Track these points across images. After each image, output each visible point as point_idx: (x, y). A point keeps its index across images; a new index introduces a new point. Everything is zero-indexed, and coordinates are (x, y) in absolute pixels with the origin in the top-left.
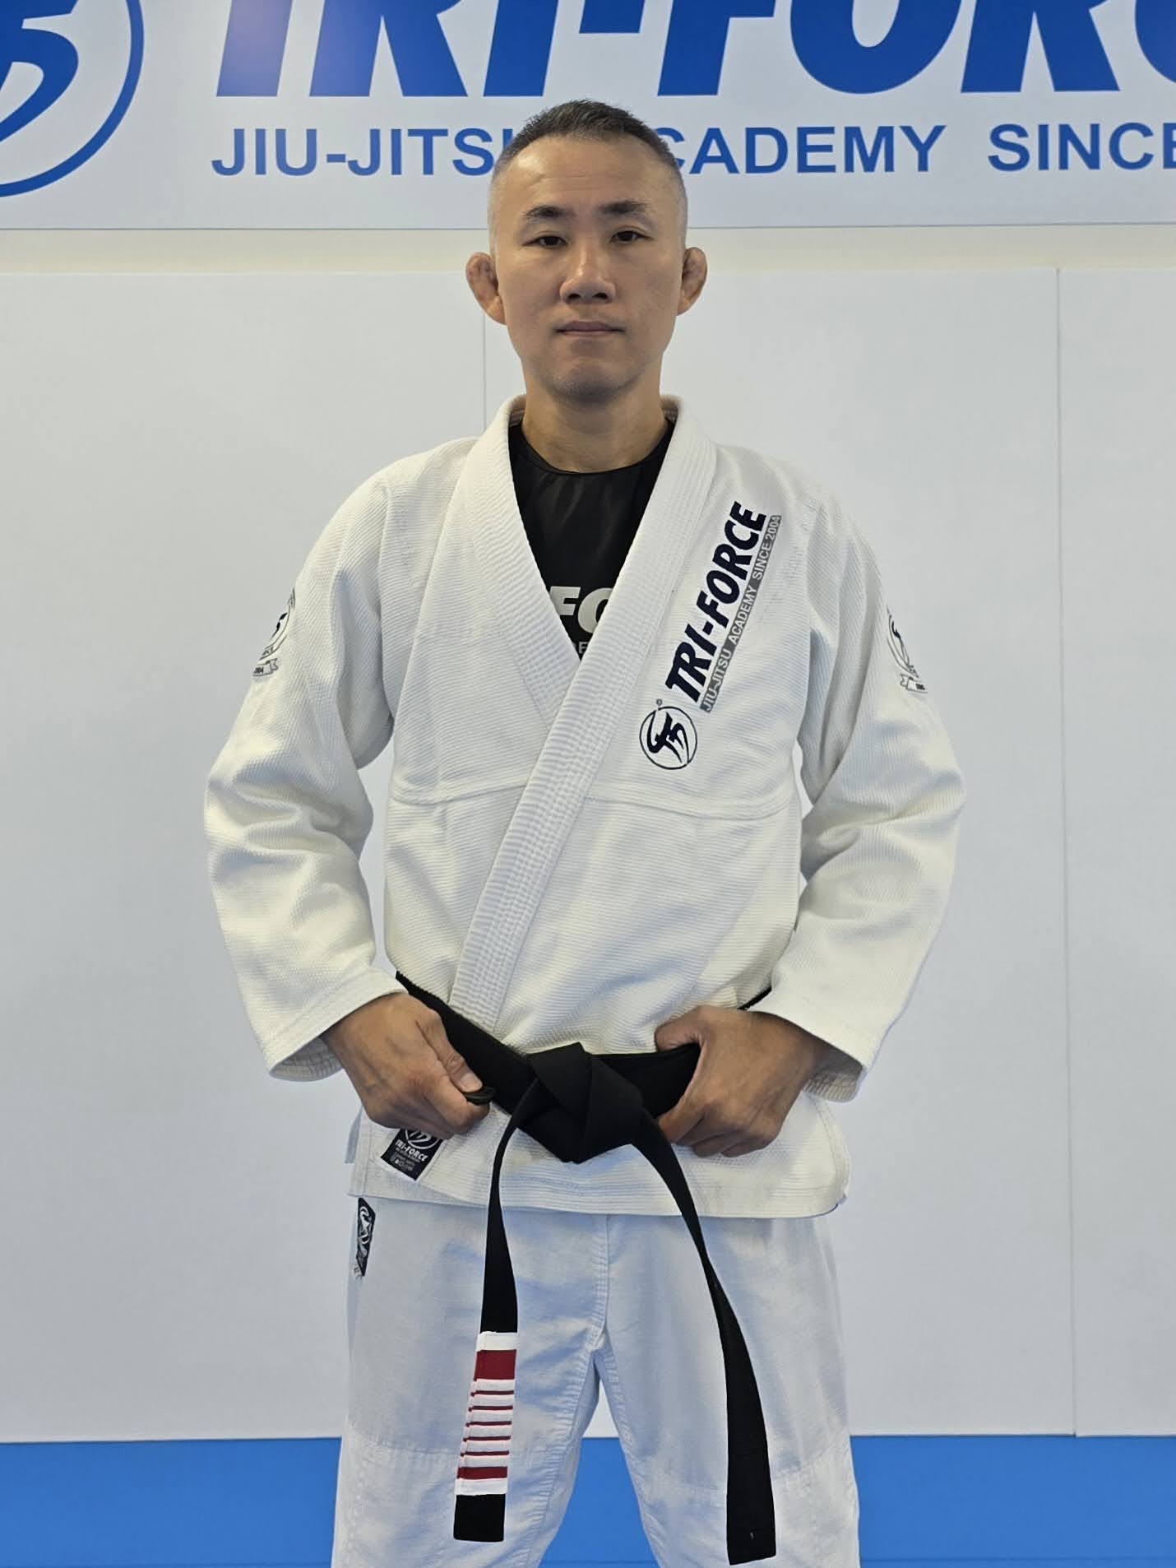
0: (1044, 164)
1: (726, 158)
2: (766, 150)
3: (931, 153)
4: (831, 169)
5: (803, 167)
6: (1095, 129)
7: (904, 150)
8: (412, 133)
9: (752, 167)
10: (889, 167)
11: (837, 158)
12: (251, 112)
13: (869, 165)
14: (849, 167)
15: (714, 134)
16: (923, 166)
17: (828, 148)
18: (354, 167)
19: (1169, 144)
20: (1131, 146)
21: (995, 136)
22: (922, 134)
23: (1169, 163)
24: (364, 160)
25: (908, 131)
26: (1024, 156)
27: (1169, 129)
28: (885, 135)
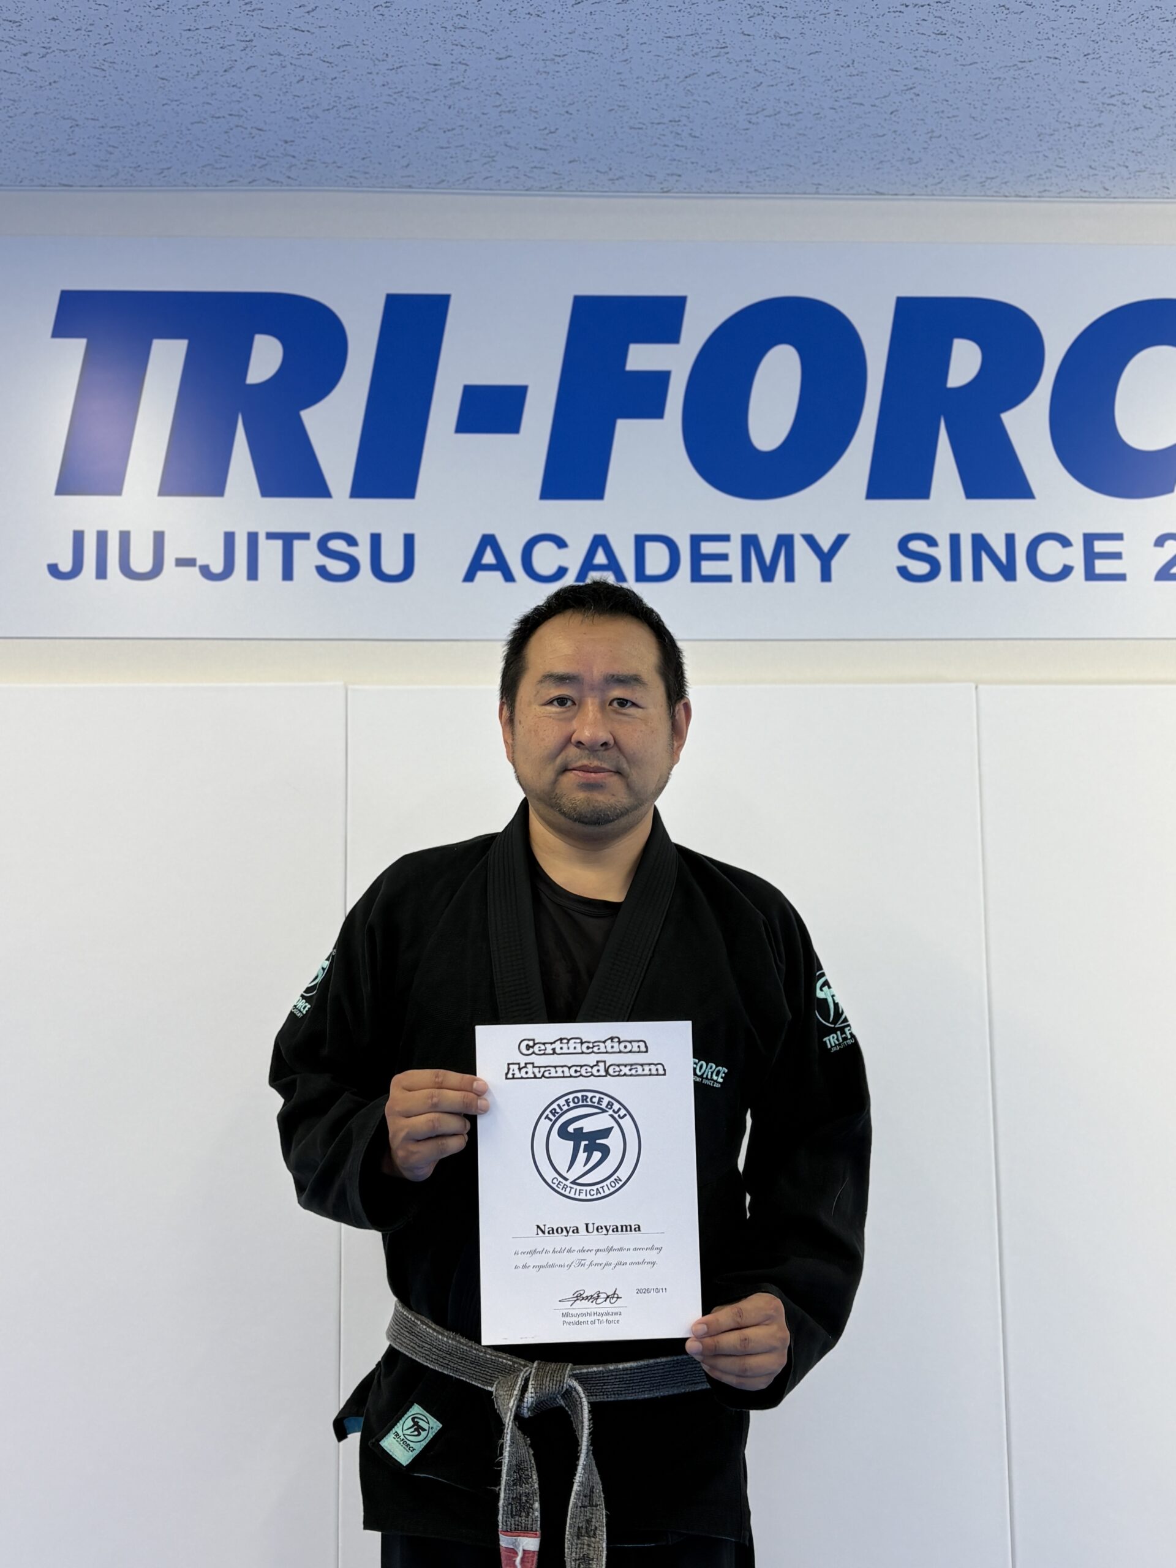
0: (956, 576)
1: (614, 565)
3: (835, 564)
4: (727, 579)
5: (697, 576)
6: (1010, 539)
7: (806, 561)
8: (270, 536)
9: (642, 576)
10: (790, 577)
11: (733, 566)
12: (93, 512)
13: (768, 575)
14: (747, 577)
15: (600, 541)
16: (826, 576)
17: (724, 557)
18: (206, 572)
19: (1090, 556)
20: (1050, 557)
21: (903, 545)
22: (826, 545)
23: (1091, 575)
24: (217, 567)
25: (810, 540)
26: (935, 567)
27: (1089, 539)
28: (785, 542)
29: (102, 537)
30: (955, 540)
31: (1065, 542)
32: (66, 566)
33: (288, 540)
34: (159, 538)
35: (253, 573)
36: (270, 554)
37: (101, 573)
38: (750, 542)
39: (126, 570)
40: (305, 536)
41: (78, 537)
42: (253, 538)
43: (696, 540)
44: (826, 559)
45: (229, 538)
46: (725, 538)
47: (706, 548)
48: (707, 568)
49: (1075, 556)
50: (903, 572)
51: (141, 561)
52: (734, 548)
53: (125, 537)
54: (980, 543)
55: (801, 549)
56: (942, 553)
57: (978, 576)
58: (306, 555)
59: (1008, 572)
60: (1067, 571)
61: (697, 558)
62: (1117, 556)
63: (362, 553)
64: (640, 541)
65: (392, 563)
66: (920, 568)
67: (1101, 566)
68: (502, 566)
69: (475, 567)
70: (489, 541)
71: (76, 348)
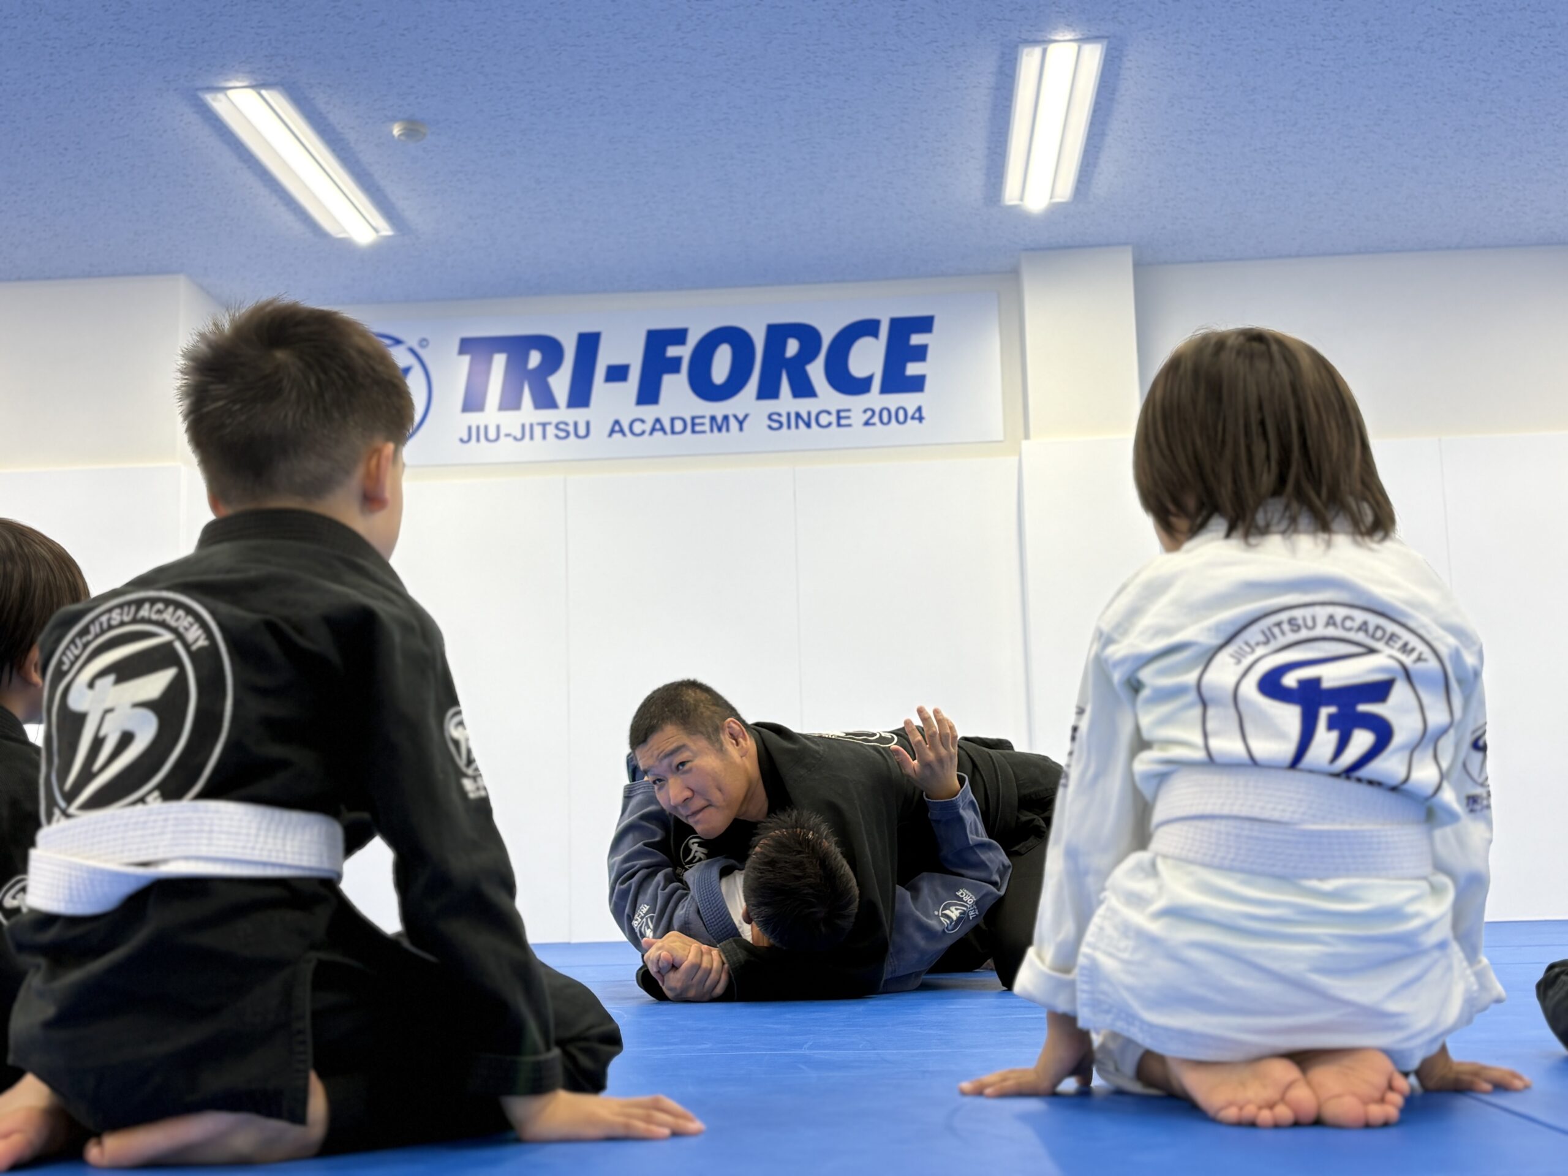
0: (789, 427)
1: (663, 429)
2: (679, 426)
3: (745, 425)
4: (703, 432)
5: (693, 431)
6: (809, 414)
7: (733, 424)
8: (538, 424)
9: (673, 432)
10: (728, 430)
11: (707, 428)
12: (474, 419)
13: (720, 429)
14: (712, 430)
15: (658, 420)
16: (741, 429)
17: (702, 424)
18: (515, 439)
19: (839, 418)
20: (824, 419)
21: (770, 418)
22: (741, 417)
23: (839, 425)
24: (519, 436)
25: (736, 417)
26: (781, 424)
27: (838, 412)
28: (726, 418)
29: (478, 428)
30: (789, 415)
31: (829, 413)
32: (466, 438)
33: (544, 425)
34: (498, 428)
35: (532, 437)
36: (538, 431)
37: (478, 440)
38: (713, 419)
39: (487, 439)
40: (550, 423)
41: (470, 429)
42: (531, 426)
43: (693, 418)
44: (741, 423)
45: (523, 426)
46: (703, 417)
47: (697, 421)
48: (698, 428)
49: (833, 419)
50: (770, 427)
51: (492, 435)
52: (707, 421)
53: (486, 428)
54: (798, 415)
55: (732, 421)
56: (784, 419)
57: (797, 426)
58: (551, 430)
59: (808, 425)
60: (830, 424)
61: (694, 425)
62: (848, 418)
63: (571, 429)
64: (673, 420)
65: (582, 431)
66: (775, 425)
67: (843, 422)
68: (622, 431)
69: (612, 432)
70: (617, 422)
71: (466, 359)
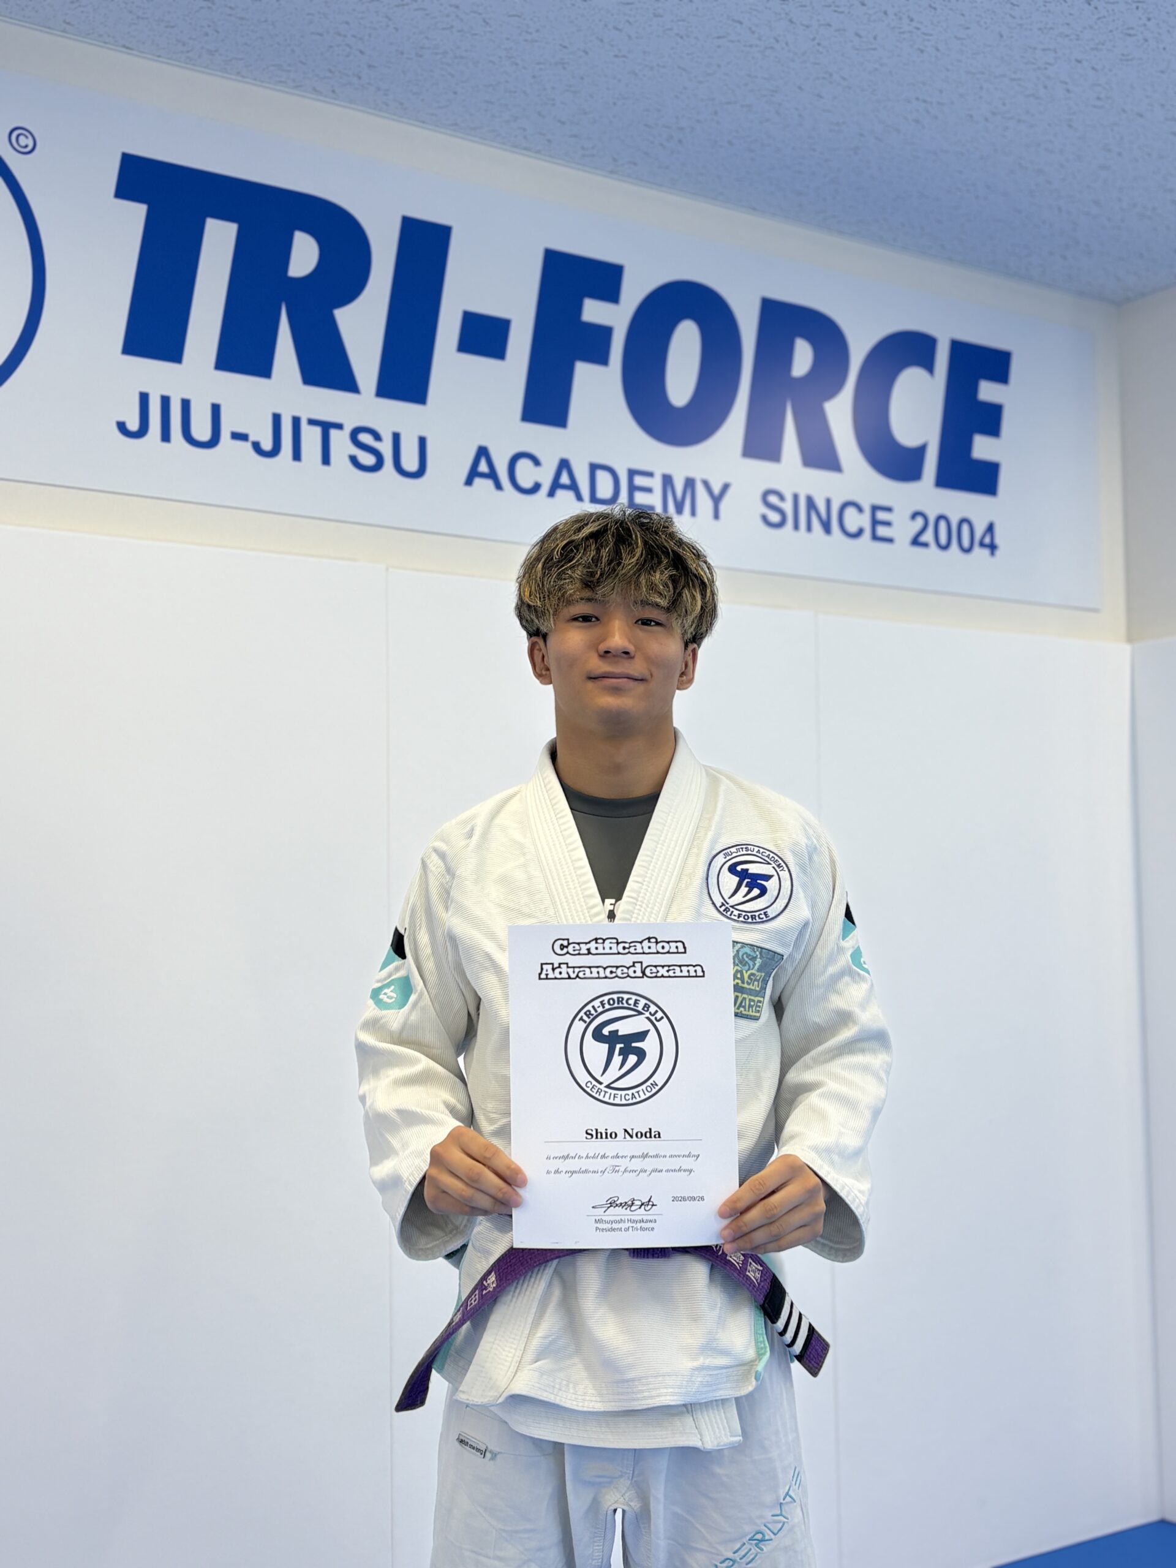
1: (574, 487)
3: (722, 505)
6: (830, 501)
7: (703, 502)
8: (312, 422)
9: (594, 499)
10: (692, 512)
11: (656, 499)
13: (679, 508)
15: (566, 464)
16: (717, 515)
17: (648, 489)
18: (256, 447)
19: (875, 522)
20: (852, 520)
21: (766, 497)
22: (716, 489)
23: (873, 537)
24: (267, 445)
25: (706, 484)
26: (782, 517)
27: (875, 509)
28: (690, 483)
29: (166, 402)
31: (860, 509)
32: (133, 425)
33: (326, 427)
34: (216, 410)
35: (297, 456)
37: (166, 437)
39: (187, 435)
40: (339, 426)
41: (144, 400)
42: (296, 421)
44: (717, 500)
45: (277, 420)
48: (639, 497)
49: (865, 521)
50: (763, 518)
51: (201, 430)
52: (656, 483)
54: (812, 505)
55: (700, 489)
56: (788, 507)
60: (859, 533)
61: (631, 487)
62: (890, 524)
63: (385, 448)
64: (594, 468)
65: (409, 460)
66: (774, 518)
67: (882, 531)
68: (492, 475)
69: (473, 475)
70: (483, 452)
